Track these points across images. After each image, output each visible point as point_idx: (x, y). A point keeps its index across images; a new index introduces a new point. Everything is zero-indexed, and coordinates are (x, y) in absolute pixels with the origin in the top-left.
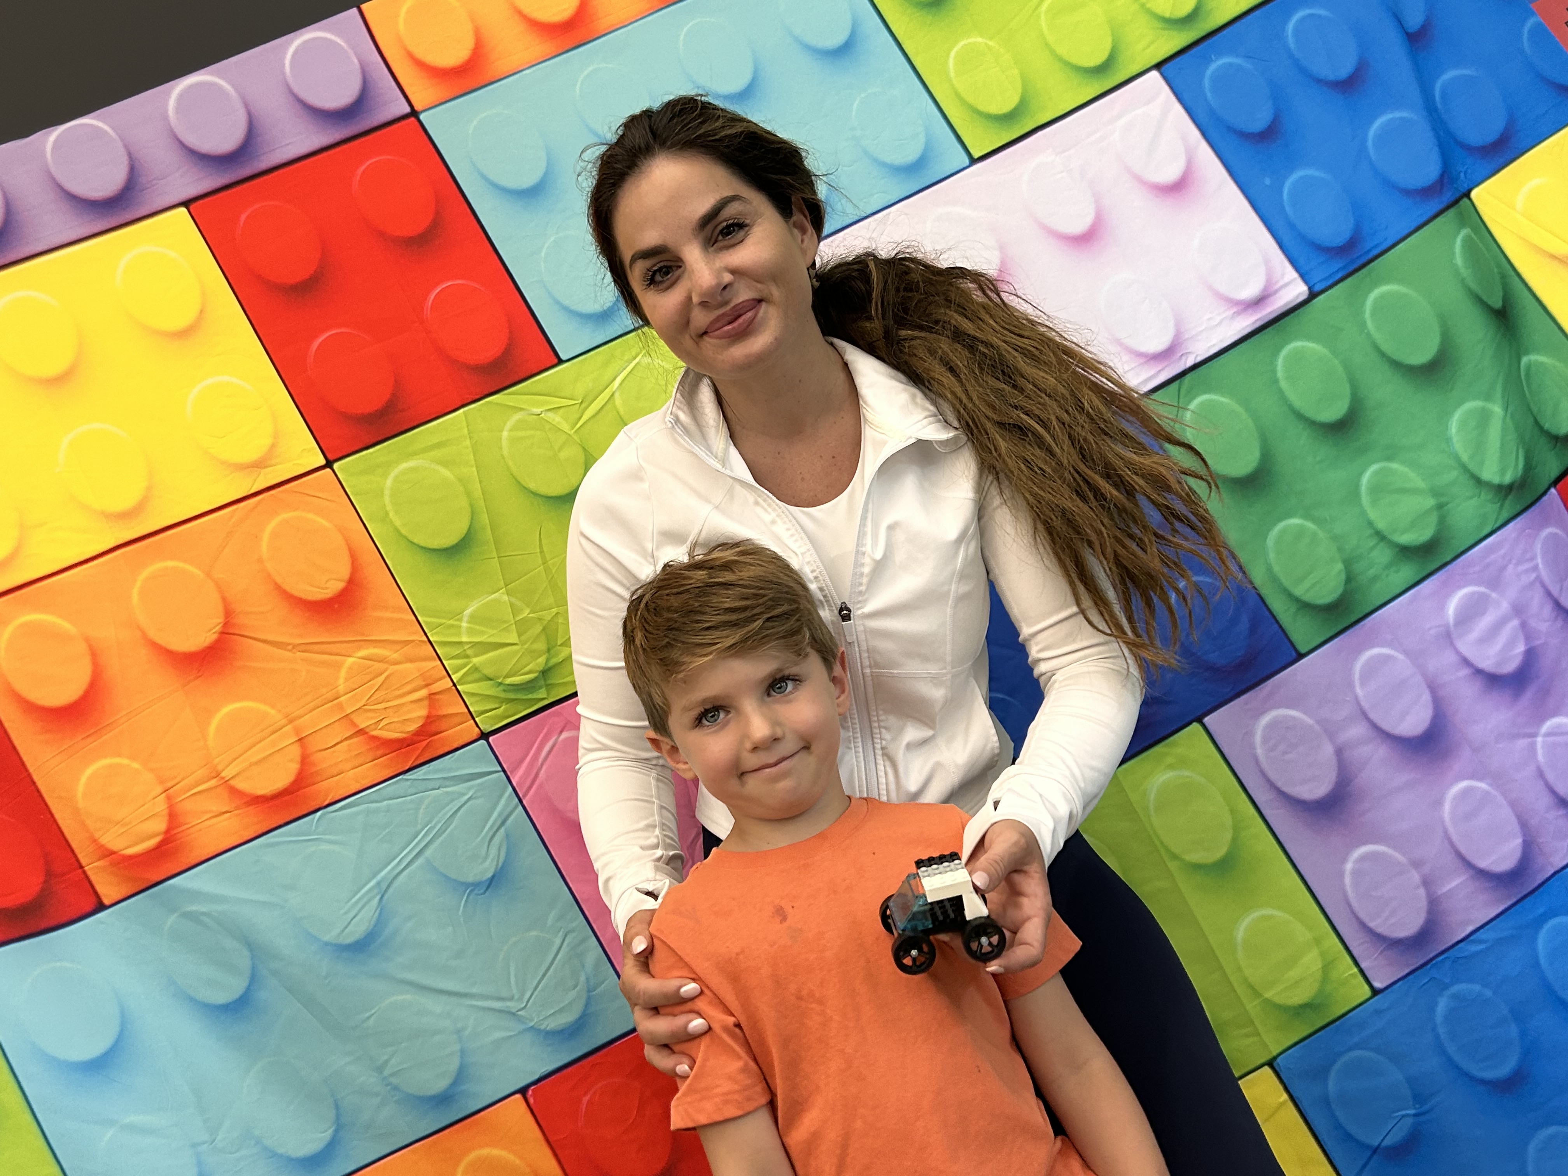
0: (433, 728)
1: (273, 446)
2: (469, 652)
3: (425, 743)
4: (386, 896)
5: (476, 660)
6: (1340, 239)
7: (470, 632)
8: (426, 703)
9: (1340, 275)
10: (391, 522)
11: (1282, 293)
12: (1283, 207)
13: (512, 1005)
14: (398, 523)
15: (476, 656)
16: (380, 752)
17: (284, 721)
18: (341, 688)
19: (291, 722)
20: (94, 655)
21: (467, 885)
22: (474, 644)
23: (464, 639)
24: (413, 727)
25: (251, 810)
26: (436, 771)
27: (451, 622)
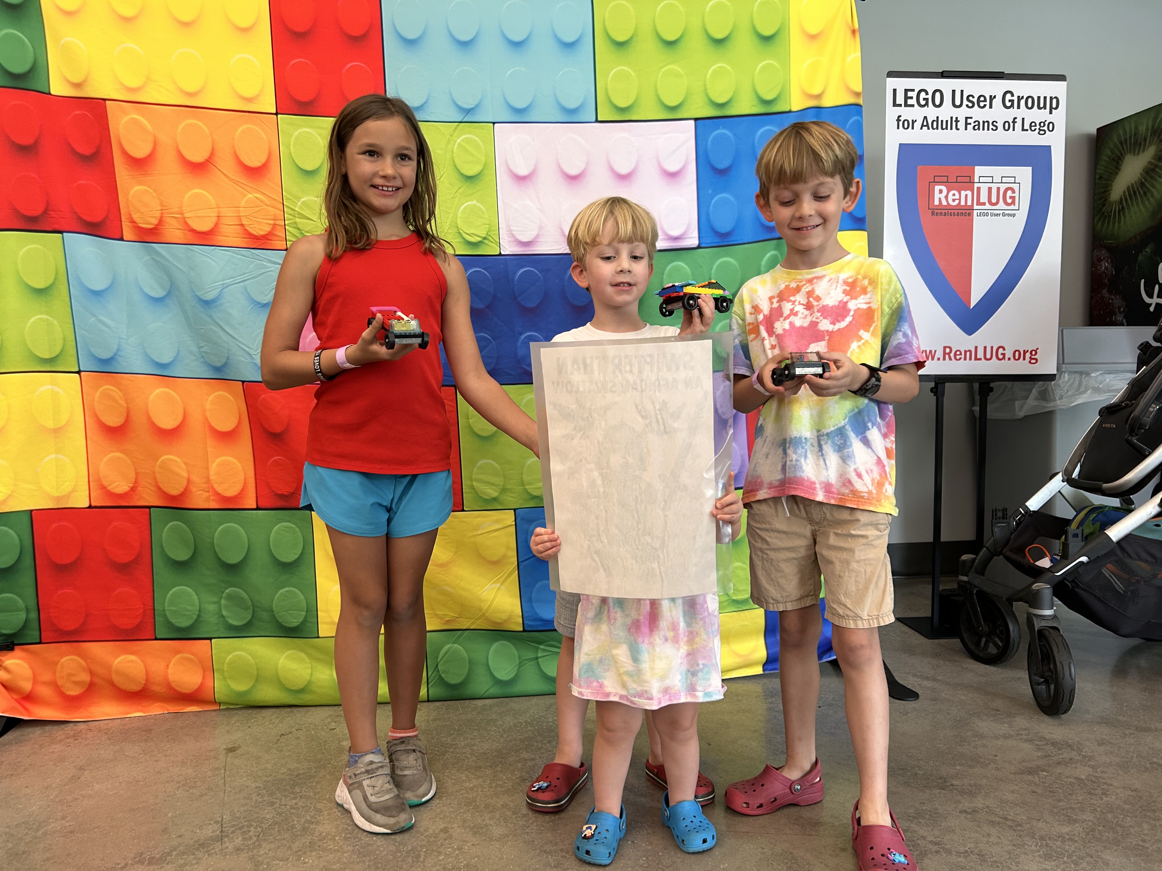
0: (270, 237)
1: (258, 95)
2: (296, 215)
3: (263, 241)
4: (225, 290)
5: (297, 219)
6: (723, 231)
7: (300, 207)
8: (271, 226)
9: (714, 245)
10: (290, 149)
11: (687, 240)
12: (710, 205)
13: (252, 352)
14: (292, 150)
15: (298, 218)
16: (246, 236)
17: (215, 206)
18: (242, 204)
19: (218, 207)
20: (155, 144)
21: (256, 302)
22: (299, 213)
23: (296, 209)
24: (262, 233)
25: (189, 233)
26: (263, 254)
27: (295, 200)
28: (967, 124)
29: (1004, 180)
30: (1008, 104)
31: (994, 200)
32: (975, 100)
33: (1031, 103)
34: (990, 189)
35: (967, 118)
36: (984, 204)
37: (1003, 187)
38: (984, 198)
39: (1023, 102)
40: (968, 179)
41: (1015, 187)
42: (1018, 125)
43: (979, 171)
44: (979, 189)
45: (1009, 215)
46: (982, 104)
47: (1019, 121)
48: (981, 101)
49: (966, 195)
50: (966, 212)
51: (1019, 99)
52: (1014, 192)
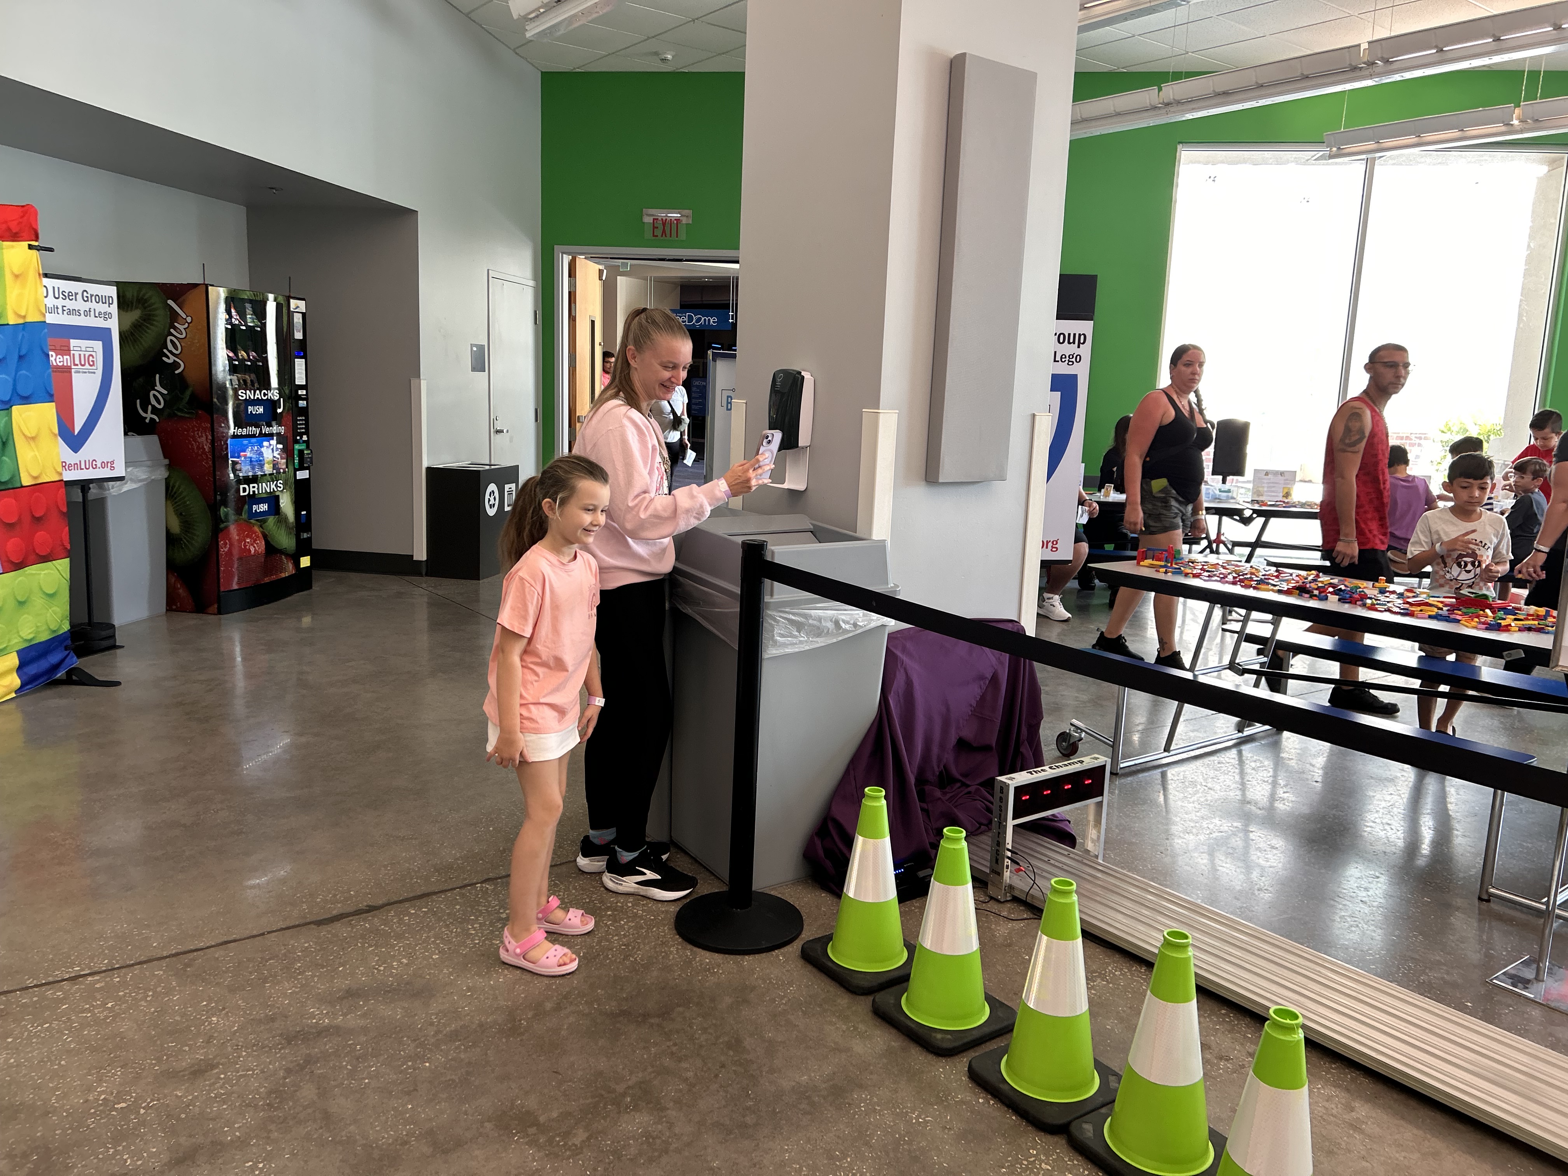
28: (64, 310)
29: (88, 349)
30: (86, 299)
31: (83, 363)
32: (66, 295)
33: (99, 299)
34: (80, 355)
35: (63, 306)
36: (77, 365)
37: (87, 354)
38: (77, 362)
39: (93, 298)
40: (66, 348)
41: (94, 354)
42: (92, 313)
43: (73, 342)
44: (74, 354)
45: (92, 373)
46: (71, 298)
47: (92, 310)
48: (70, 296)
49: (67, 359)
50: (66, 371)
51: (92, 296)
52: (93, 357)
